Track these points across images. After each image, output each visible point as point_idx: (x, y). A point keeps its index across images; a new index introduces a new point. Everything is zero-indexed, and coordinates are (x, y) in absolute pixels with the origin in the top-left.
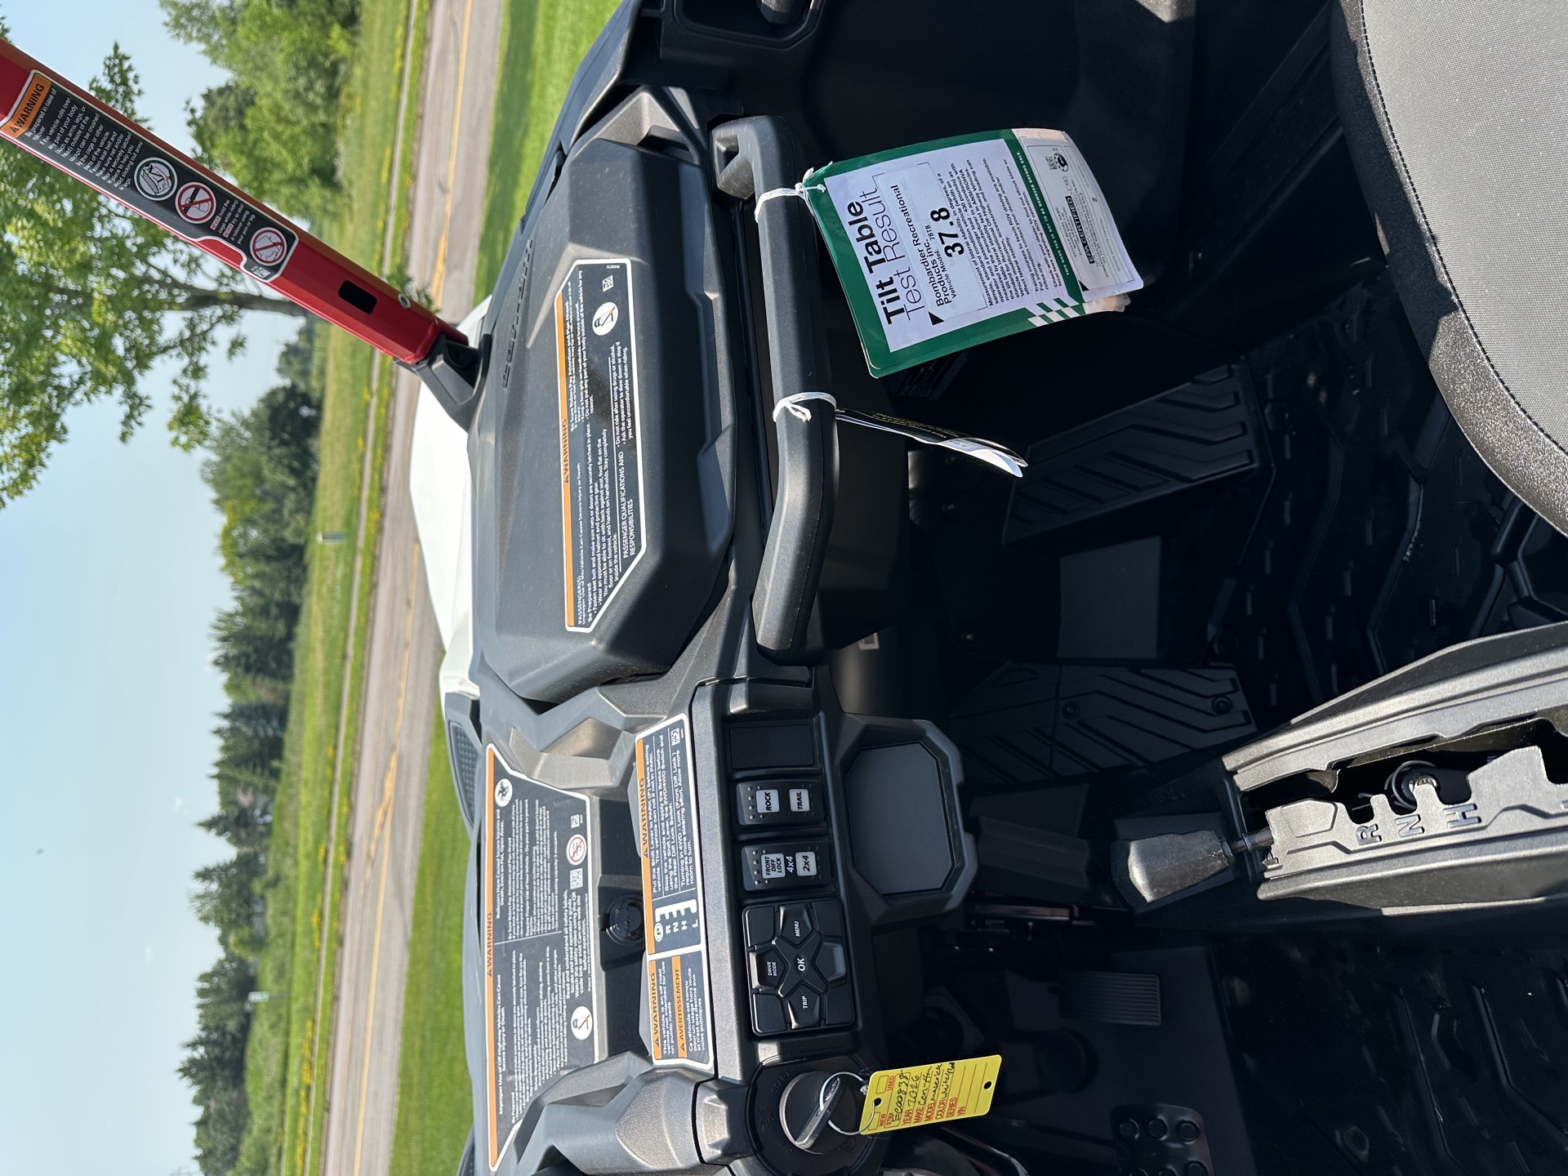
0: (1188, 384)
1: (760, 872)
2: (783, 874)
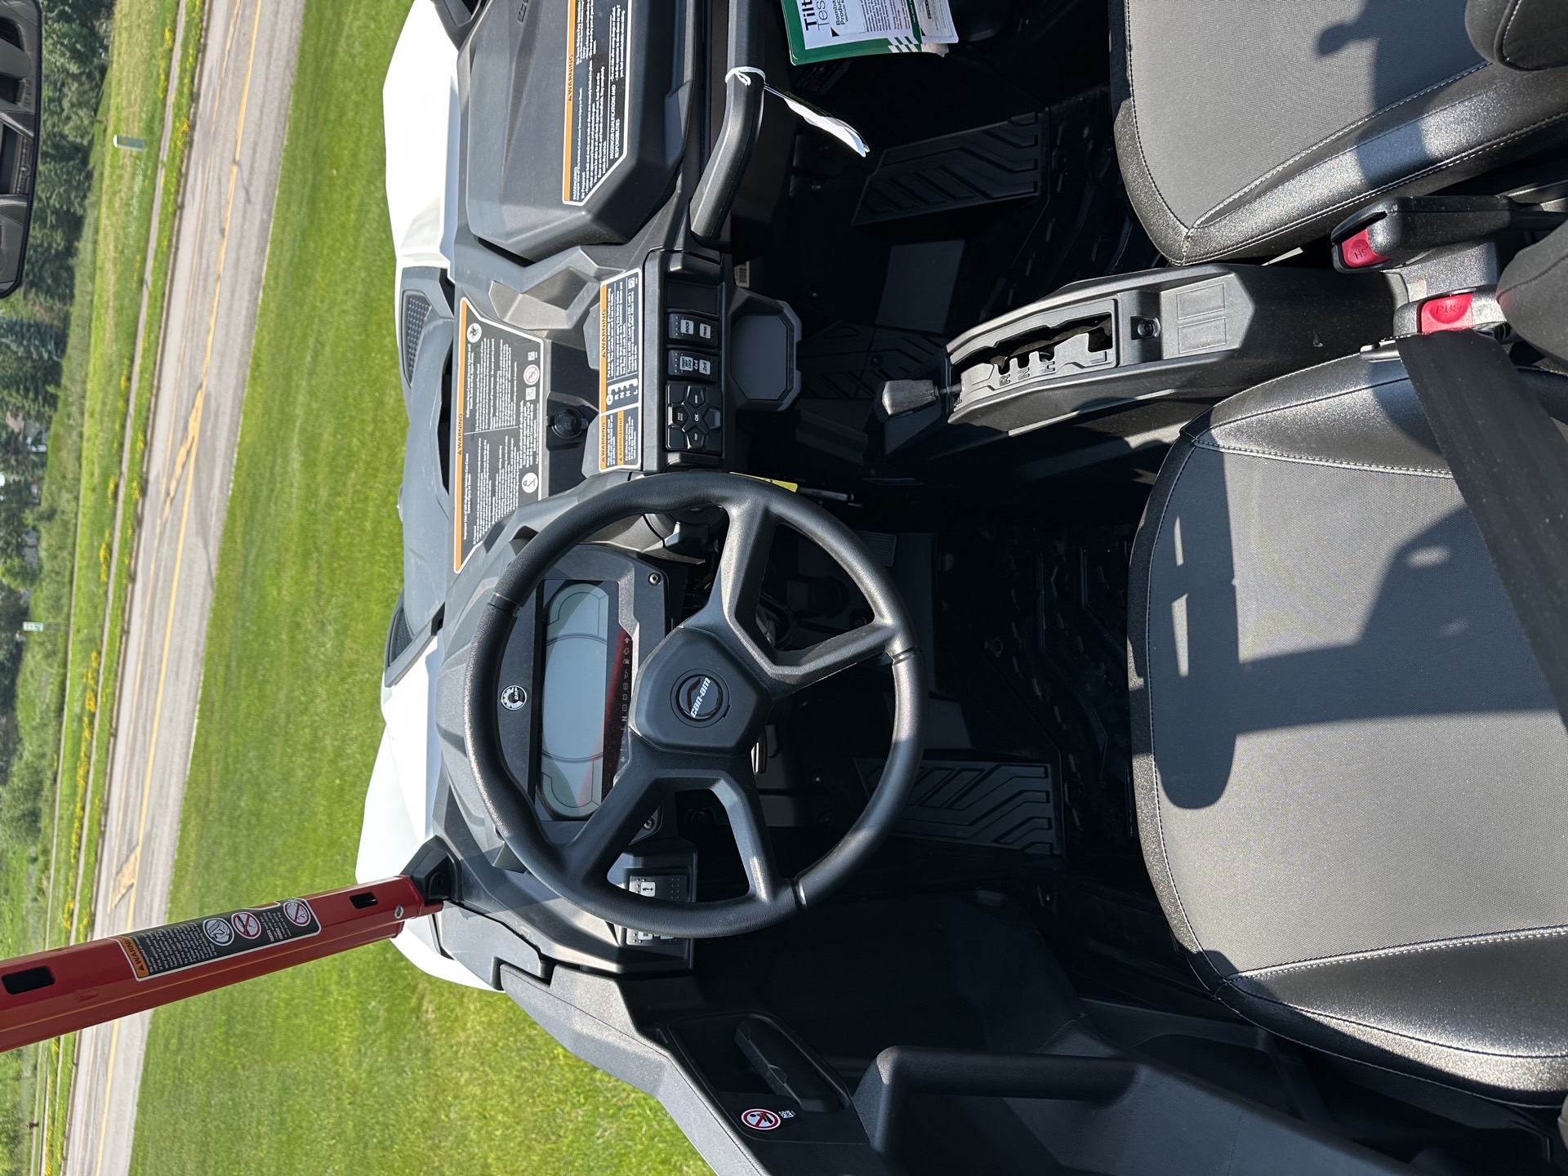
0: (1006, 122)
1: (678, 365)
2: (691, 369)
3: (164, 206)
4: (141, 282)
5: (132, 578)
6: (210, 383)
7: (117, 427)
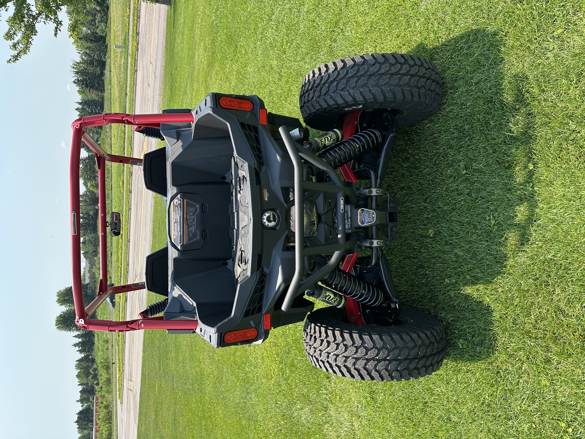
3: (131, 70)
5: (131, 192)
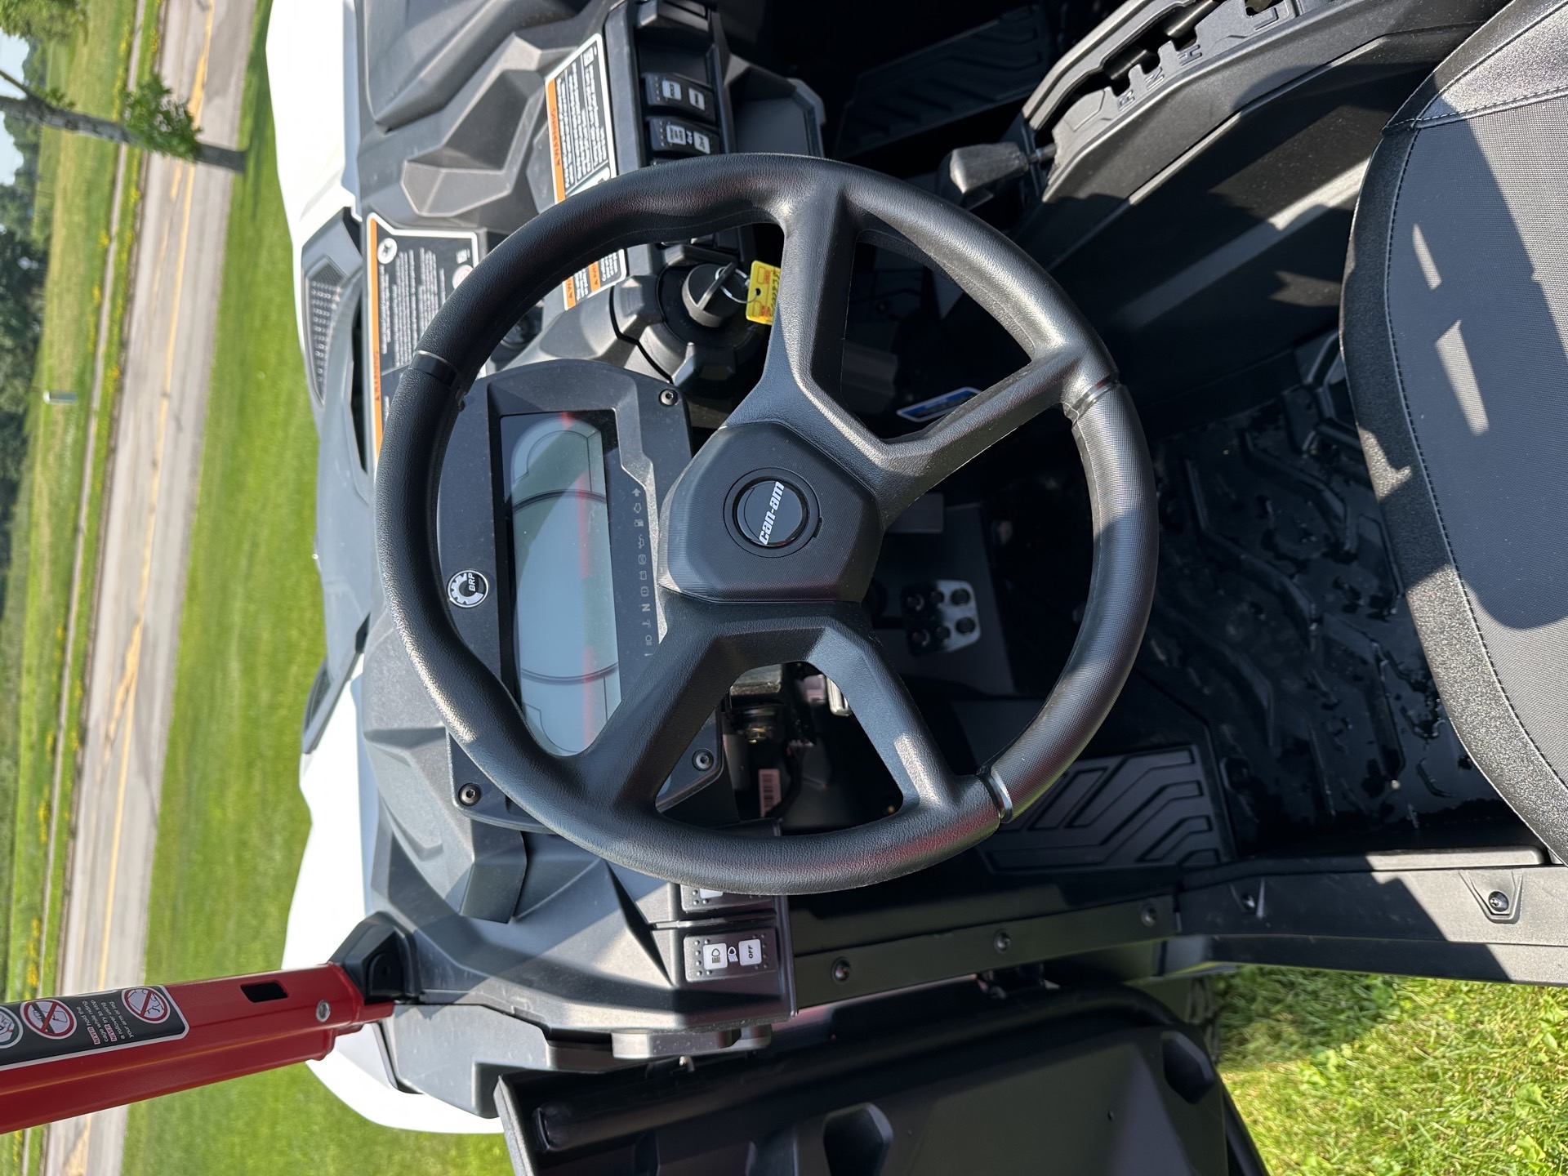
1: (665, 137)
2: (684, 143)
3: (97, 451)
4: (76, 529)
5: (73, 833)
6: (146, 615)
7: (54, 678)
